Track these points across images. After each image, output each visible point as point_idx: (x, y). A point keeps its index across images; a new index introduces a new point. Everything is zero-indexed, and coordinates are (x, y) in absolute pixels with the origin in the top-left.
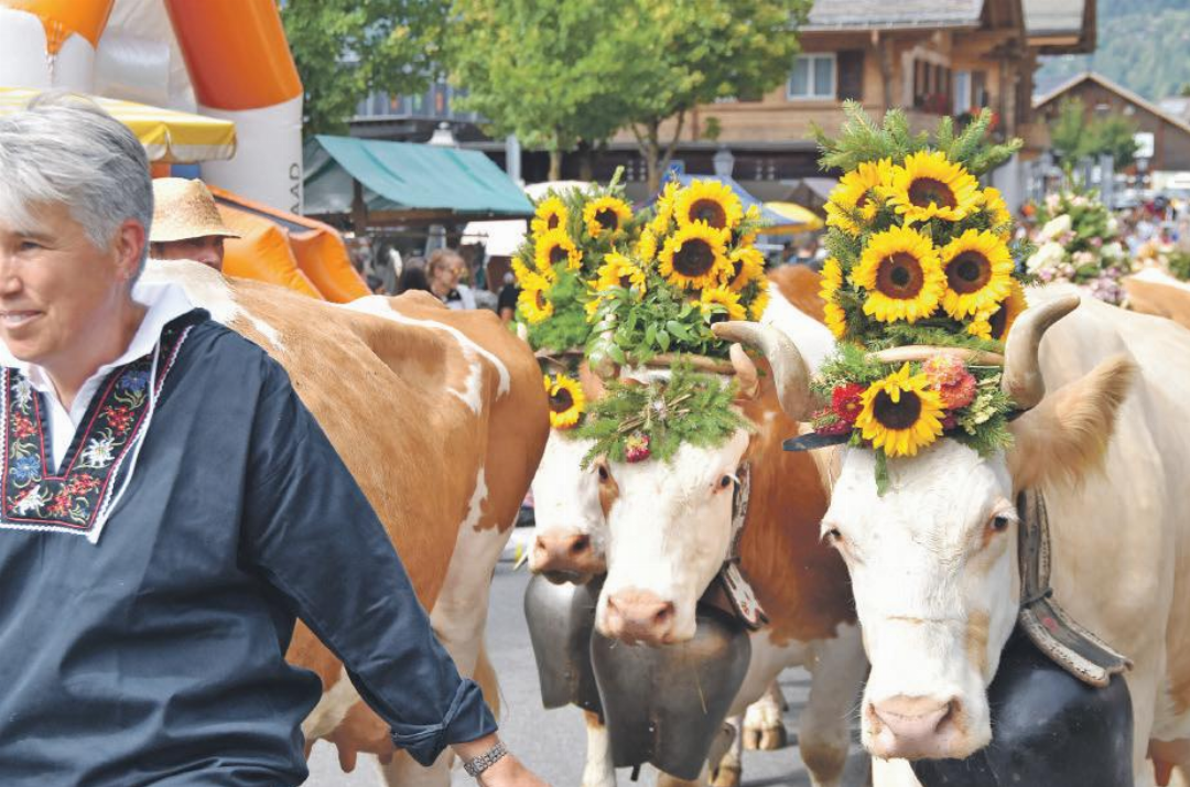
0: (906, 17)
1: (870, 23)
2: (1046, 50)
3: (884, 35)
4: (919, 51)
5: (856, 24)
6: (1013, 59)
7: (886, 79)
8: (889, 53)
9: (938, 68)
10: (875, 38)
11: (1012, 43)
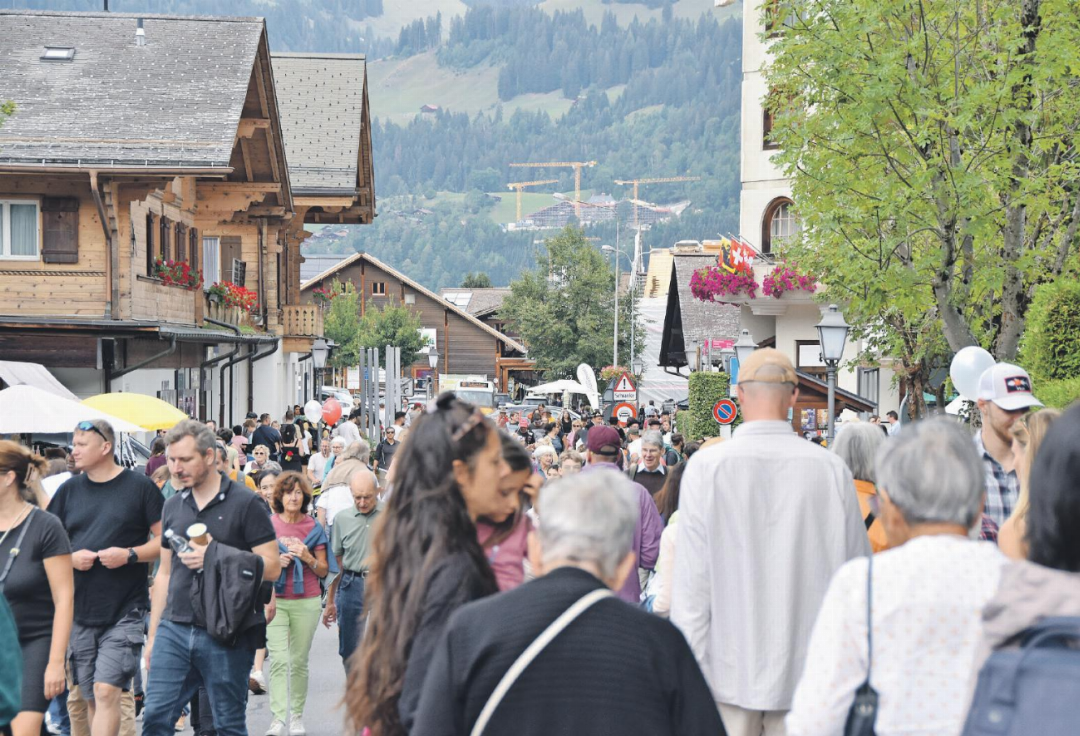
0: (132, 156)
1: (85, 161)
2: (315, 215)
3: (104, 178)
4: (151, 203)
5: (64, 161)
6: (274, 221)
7: (109, 235)
8: (112, 200)
9: (180, 227)
10: (94, 181)
11: (272, 199)
